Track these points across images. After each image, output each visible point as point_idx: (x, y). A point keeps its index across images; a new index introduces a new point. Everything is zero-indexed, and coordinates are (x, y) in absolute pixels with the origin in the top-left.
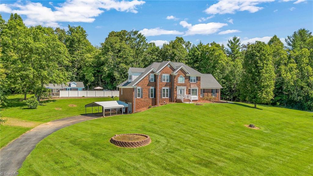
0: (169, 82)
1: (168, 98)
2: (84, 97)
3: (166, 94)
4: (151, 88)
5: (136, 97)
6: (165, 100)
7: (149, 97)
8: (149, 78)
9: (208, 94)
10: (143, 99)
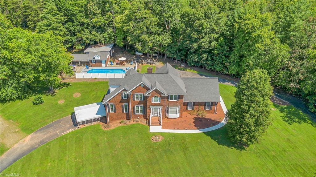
0: (143, 100)
1: (142, 114)
2: (96, 79)
3: (140, 111)
4: (124, 104)
5: (109, 112)
6: (138, 116)
7: (123, 111)
8: (122, 96)
9: (199, 107)
10: (116, 114)
